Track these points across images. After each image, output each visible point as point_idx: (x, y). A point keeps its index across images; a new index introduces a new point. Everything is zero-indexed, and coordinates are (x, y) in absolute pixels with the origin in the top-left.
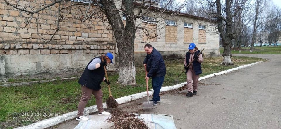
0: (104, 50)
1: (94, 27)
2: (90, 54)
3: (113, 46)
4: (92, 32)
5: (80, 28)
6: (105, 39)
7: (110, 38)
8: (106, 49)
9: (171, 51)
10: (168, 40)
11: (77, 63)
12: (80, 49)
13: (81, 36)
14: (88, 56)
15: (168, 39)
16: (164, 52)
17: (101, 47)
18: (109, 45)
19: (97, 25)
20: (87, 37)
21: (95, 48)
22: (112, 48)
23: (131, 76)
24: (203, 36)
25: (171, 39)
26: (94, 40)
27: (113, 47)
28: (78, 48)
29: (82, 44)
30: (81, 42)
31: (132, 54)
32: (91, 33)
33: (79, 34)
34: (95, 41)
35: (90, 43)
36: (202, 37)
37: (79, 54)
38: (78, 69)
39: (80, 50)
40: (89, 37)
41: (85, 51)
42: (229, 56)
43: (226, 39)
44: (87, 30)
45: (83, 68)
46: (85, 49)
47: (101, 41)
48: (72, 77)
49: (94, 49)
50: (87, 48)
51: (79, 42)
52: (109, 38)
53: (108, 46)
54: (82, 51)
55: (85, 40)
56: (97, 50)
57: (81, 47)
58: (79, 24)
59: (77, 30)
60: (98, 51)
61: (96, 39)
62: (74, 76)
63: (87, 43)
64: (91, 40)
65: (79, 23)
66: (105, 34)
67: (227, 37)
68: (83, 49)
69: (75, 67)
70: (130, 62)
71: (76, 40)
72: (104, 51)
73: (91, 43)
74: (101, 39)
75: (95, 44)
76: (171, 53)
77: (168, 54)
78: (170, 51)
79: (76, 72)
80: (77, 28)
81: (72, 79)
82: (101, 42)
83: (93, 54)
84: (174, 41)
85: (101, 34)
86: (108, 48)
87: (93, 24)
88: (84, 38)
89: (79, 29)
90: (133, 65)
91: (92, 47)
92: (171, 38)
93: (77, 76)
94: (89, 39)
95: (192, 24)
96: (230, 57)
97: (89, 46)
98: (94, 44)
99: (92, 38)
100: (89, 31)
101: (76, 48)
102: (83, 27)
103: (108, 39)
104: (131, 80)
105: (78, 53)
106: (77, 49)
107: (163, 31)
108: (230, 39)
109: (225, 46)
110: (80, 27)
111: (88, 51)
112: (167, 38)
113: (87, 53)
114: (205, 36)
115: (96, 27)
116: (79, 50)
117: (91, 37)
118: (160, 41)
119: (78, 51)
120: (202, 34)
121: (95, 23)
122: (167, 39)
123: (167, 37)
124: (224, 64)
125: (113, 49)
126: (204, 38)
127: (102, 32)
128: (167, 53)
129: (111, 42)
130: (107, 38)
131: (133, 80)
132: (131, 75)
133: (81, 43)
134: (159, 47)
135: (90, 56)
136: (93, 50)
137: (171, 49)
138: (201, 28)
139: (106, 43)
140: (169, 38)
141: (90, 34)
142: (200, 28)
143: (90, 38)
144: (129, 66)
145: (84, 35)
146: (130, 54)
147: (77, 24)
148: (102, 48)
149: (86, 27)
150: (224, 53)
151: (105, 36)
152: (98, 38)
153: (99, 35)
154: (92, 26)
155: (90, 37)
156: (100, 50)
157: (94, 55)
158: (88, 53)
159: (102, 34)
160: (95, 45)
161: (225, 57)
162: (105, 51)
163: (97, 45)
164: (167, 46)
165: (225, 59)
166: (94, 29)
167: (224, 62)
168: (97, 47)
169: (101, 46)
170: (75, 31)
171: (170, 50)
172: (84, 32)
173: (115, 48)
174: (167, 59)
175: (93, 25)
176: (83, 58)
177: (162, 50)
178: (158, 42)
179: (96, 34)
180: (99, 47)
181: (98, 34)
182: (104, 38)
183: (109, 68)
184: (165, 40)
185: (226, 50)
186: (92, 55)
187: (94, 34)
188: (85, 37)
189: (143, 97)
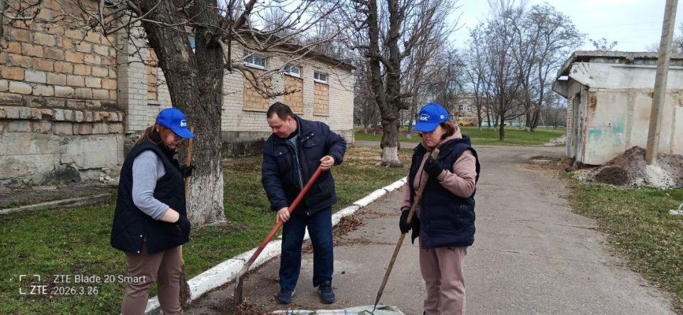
0: (92, 124)
1: (64, 55)
2: (53, 136)
3: (118, 115)
4: (58, 70)
5: (22, 55)
6: (96, 92)
7: (109, 90)
8: (98, 122)
9: (257, 132)
10: (249, 104)
11: (10, 162)
12: (20, 120)
13: (23, 81)
14: (45, 141)
15: (249, 101)
16: (241, 135)
17: (84, 116)
18: (106, 111)
19: (74, 50)
20: (42, 84)
21: (69, 117)
22: (117, 120)
23: (216, 202)
24: (322, 98)
25: (255, 102)
26: (65, 93)
27: (118, 117)
28: (15, 116)
29: (25, 105)
30: (23, 99)
31: (217, 137)
32: (54, 71)
33: (16, 73)
34: (65, 98)
35: (51, 103)
36: (320, 102)
37: (17, 134)
38: (14, 181)
39: (21, 124)
40: (47, 85)
41: (37, 126)
42: (394, 146)
43: (388, 107)
44: (41, 63)
45: (29, 177)
46: (38, 121)
47: (84, 96)
48: (9, 207)
49: (66, 122)
50: (45, 116)
51: (16, 97)
52: (107, 91)
53: (106, 114)
54: (27, 126)
55: (36, 93)
56: (73, 123)
57: (25, 112)
58: (17, 41)
59: (9, 61)
60: (76, 128)
61: (69, 90)
62: (15, 205)
63: (42, 102)
64: (53, 94)
65: (17, 39)
66: (94, 77)
67: (392, 103)
68: (31, 120)
69: (5, 176)
70: (212, 162)
71: (8, 91)
72: (93, 126)
73: (55, 102)
74: (84, 92)
75: (66, 104)
76: (256, 138)
77: (249, 140)
78: (254, 133)
79: (8, 190)
80: (11, 55)
81: (11, 214)
82: (83, 99)
83: (61, 135)
84: (263, 108)
85: (85, 76)
86: (106, 118)
87: (60, 45)
88: (33, 85)
89: (17, 58)
90: (219, 170)
91: (59, 115)
92: (257, 101)
93: (24, 204)
94: (48, 91)
95: (301, 67)
96: (396, 148)
97: (49, 112)
98: (63, 105)
99: (57, 88)
100: (49, 65)
101: (9, 117)
102: (29, 53)
103: (104, 93)
104: (214, 211)
105: (15, 131)
106: (13, 120)
107: (237, 79)
108: (396, 109)
109: (387, 124)
110: (19, 51)
111: (46, 126)
112: (247, 98)
113: (42, 131)
114: (325, 98)
115: (70, 57)
116: (17, 122)
117: (53, 86)
118: (231, 105)
119: (13, 126)
120: (320, 93)
121: (68, 44)
122: (247, 101)
123: (247, 95)
124: (384, 164)
125: (119, 122)
126: (324, 103)
127: (86, 71)
128: (247, 135)
129: (112, 102)
130: (101, 88)
131: (220, 213)
132: (216, 197)
133: (21, 102)
134: (229, 121)
135: (51, 143)
136: (61, 125)
137: (255, 128)
138: (318, 80)
139: (98, 104)
140: (252, 99)
141: (51, 74)
142: (316, 80)
143: (50, 89)
144: (209, 173)
145: (31, 75)
146: (212, 139)
147: (12, 41)
148: (89, 120)
149: (40, 54)
150: (383, 139)
151: (96, 83)
152: (74, 87)
153: (77, 80)
154: (58, 50)
155: (51, 85)
156: (84, 123)
157: (62, 139)
158: (45, 133)
159: (87, 79)
160: (66, 107)
161: (387, 149)
162: (96, 126)
163: (72, 109)
164: (248, 119)
165: (387, 153)
166: (64, 61)
167: (383, 159)
168: (74, 115)
169: (84, 113)
170: (5, 62)
171: (252, 129)
172: (32, 68)
173: (124, 118)
174: (247, 151)
175: (60, 48)
176: (29, 146)
177: (235, 129)
178: (227, 108)
179: (70, 77)
180: (79, 117)
181: (76, 78)
182: (92, 88)
183: (108, 178)
184: (242, 103)
185: (389, 133)
186: (57, 137)
187: (64, 76)
188: (37, 83)
189: (269, 259)
